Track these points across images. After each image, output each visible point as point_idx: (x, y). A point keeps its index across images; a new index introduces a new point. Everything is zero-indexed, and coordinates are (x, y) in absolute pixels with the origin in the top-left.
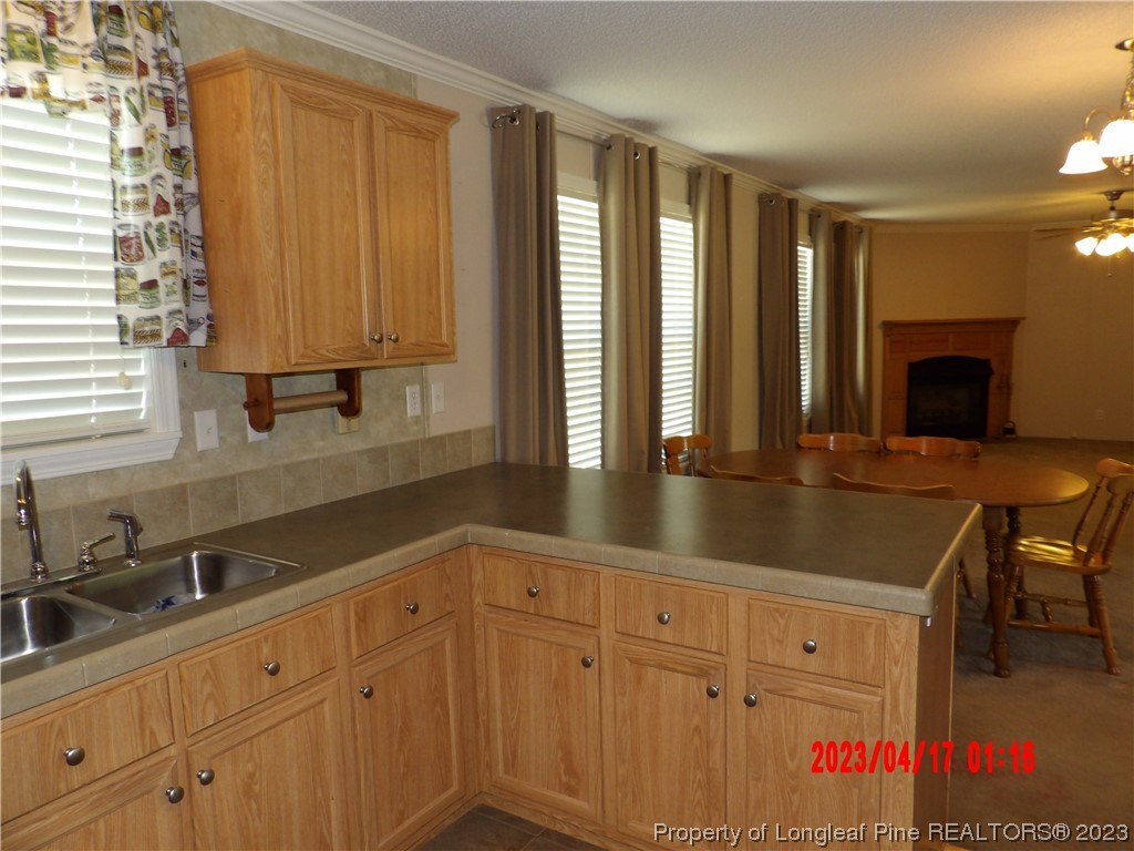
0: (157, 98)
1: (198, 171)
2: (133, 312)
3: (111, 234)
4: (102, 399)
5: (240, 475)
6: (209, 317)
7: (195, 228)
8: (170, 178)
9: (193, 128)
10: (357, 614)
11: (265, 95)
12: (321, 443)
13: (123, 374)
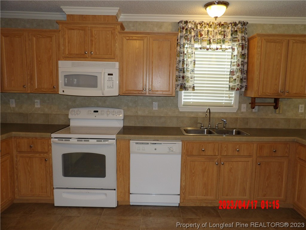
0: (240, 46)
1: (248, 58)
2: (231, 84)
3: (230, 70)
4: (225, 100)
5: (250, 118)
6: (246, 86)
7: (245, 68)
8: (241, 60)
9: (248, 50)
10: (259, 147)
11: (260, 41)
12: (271, 115)
13: (229, 96)
